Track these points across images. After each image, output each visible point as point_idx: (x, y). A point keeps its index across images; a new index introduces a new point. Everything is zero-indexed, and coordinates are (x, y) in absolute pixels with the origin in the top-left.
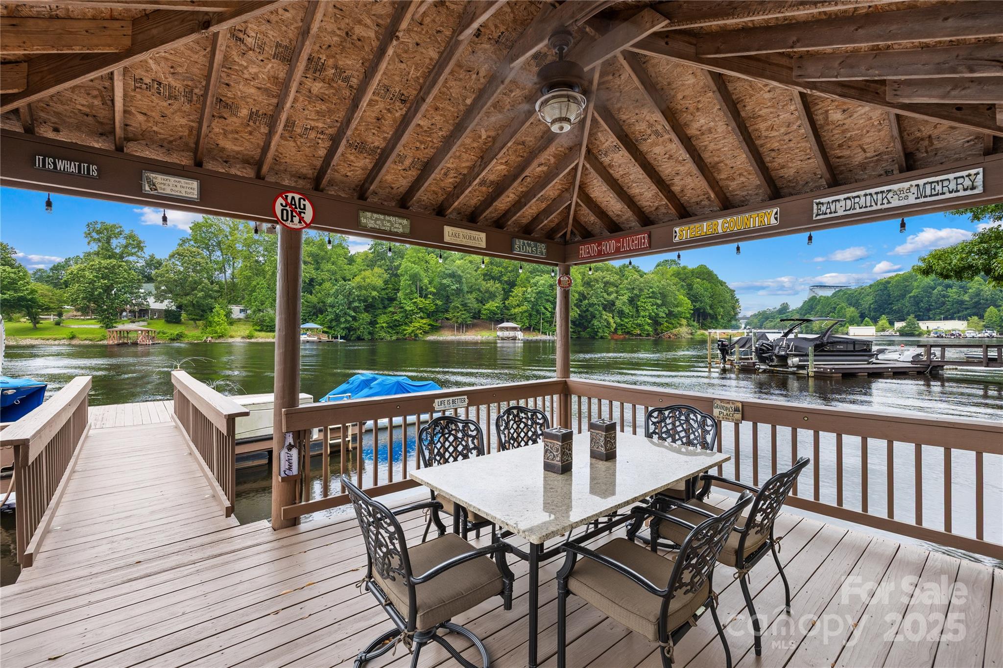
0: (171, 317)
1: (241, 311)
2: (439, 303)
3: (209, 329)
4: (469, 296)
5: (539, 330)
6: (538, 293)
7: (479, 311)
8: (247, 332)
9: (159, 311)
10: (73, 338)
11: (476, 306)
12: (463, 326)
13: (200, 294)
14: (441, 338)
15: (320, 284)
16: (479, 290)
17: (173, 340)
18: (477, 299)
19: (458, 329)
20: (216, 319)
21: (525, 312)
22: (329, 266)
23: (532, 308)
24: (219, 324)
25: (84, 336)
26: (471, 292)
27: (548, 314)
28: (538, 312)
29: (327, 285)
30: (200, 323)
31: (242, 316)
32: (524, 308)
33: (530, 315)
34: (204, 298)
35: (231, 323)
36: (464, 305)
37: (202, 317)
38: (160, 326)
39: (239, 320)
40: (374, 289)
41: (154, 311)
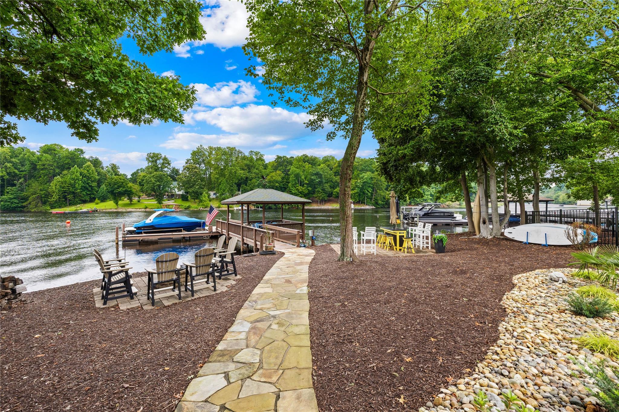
0: (184, 198)
1: (214, 194)
2: (310, 188)
3: (201, 203)
4: (326, 185)
5: (364, 203)
6: (364, 183)
7: (332, 193)
8: (217, 205)
9: (179, 195)
10: (146, 208)
11: (330, 190)
12: (323, 201)
13: (197, 187)
14: (311, 208)
15: (251, 180)
16: (331, 181)
17: (186, 209)
18: (330, 186)
19: (320, 203)
20: (204, 199)
21: (356, 193)
22: (255, 171)
23: (361, 191)
24: (205, 201)
25: (150, 207)
26: (327, 183)
27: (369, 194)
28: (364, 193)
29: (254, 180)
30: (196, 200)
31: (214, 197)
32: (356, 191)
33: (360, 195)
34: (198, 189)
35: (210, 201)
36: (323, 190)
37: (197, 198)
38: (179, 202)
39: (213, 199)
40: (277, 182)
41: (177, 195)
